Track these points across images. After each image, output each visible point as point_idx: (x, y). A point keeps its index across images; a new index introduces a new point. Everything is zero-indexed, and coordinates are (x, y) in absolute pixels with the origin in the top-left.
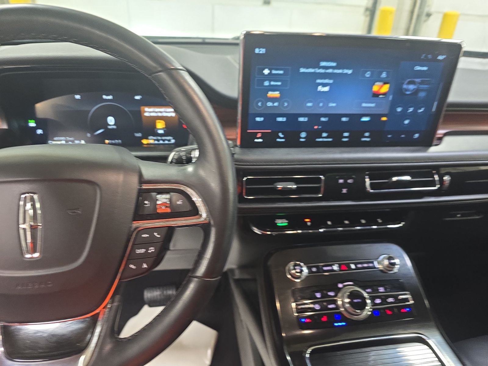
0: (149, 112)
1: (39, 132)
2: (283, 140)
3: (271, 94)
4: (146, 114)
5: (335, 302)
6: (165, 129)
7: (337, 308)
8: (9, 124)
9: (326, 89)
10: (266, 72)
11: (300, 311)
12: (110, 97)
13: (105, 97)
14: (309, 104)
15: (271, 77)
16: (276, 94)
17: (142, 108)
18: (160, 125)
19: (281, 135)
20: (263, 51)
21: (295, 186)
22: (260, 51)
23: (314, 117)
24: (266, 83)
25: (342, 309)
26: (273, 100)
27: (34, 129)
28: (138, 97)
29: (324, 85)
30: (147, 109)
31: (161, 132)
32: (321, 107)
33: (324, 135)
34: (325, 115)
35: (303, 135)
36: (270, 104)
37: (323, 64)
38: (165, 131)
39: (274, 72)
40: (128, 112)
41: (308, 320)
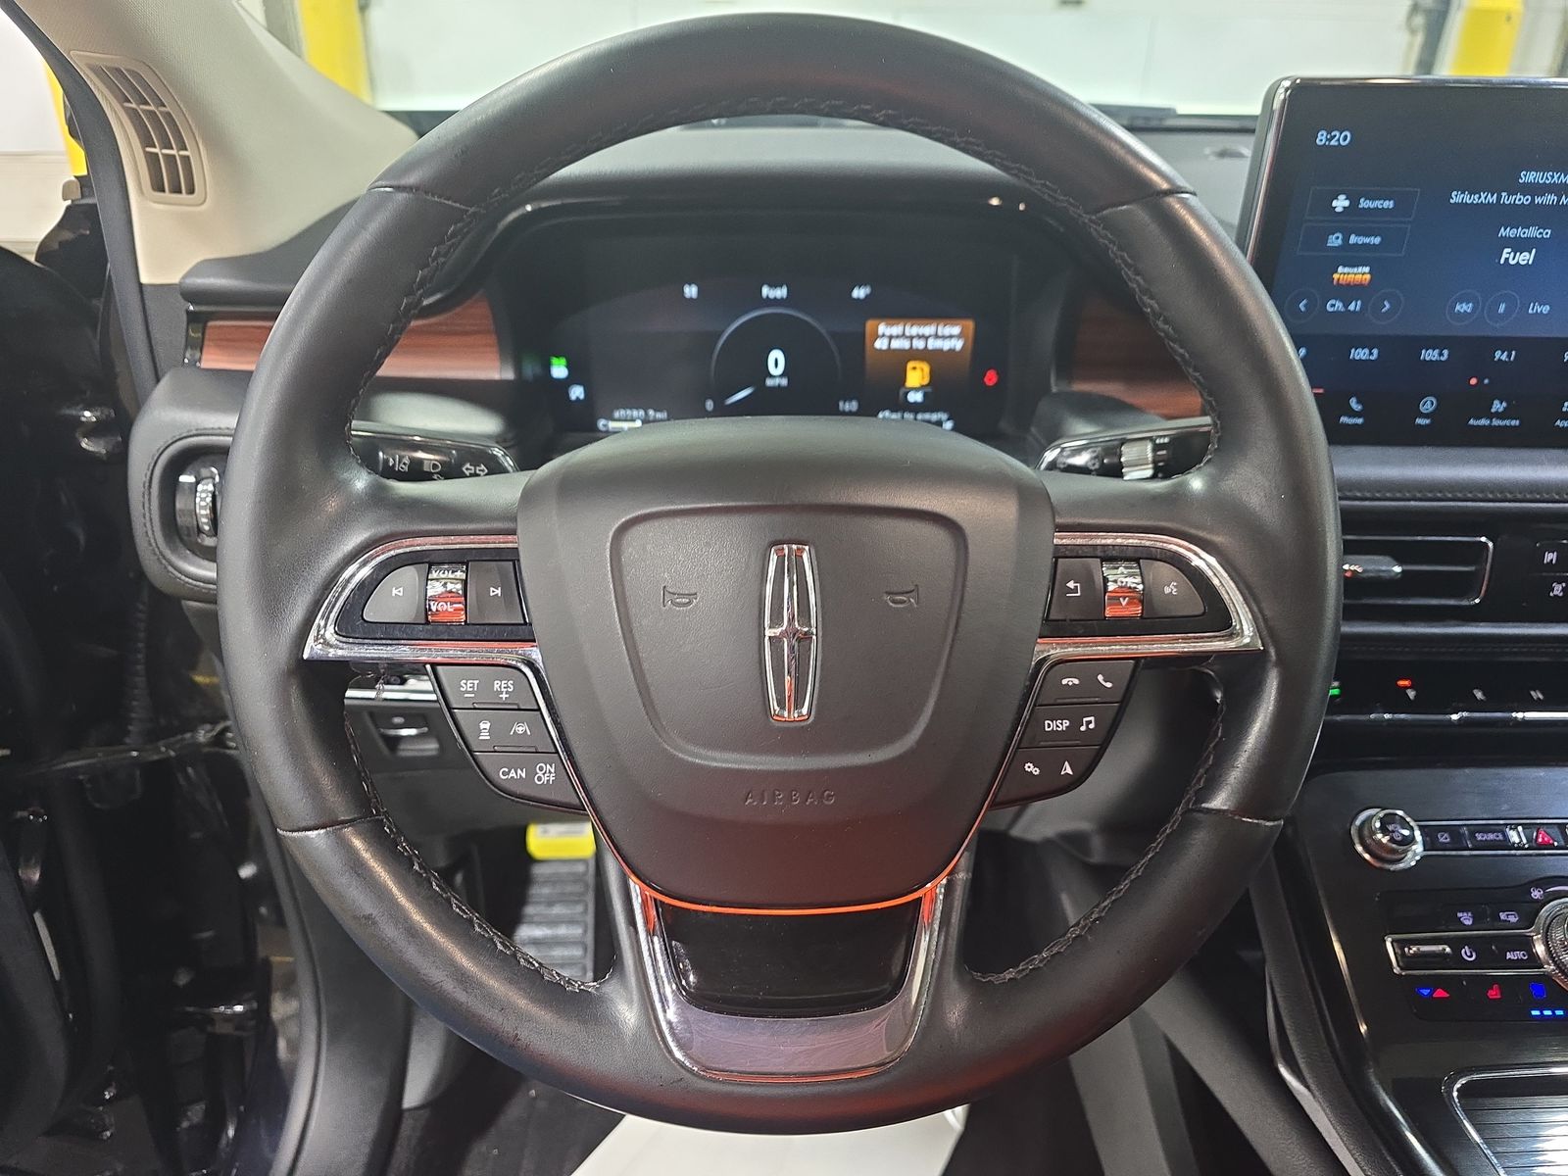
0: (888, 336)
1: (577, 392)
2: (1360, 421)
3: (1345, 274)
4: (881, 344)
5: (1527, 944)
6: (929, 390)
7: (1534, 961)
8: (518, 370)
9: (1525, 258)
10: (1341, 203)
11: (1407, 962)
12: (781, 293)
13: (766, 291)
14: (1463, 308)
15: (1354, 219)
16: (1361, 274)
17: (870, 324)
18: (917, 376)
19: (1354, 404)
20: (1342, 138)
21: (1398, 569)
22: (1330, 140)
23: (1473, 350)
24: (1335, 241)
25: (1550, 968)
26: (1348, 292)
27: (565, 384)
28: (859, 293)
29: (1519, 245)
30: (882, 328)
31: (915, 397)
32: (1502, 317)
33: (1498, 406)
34: (1506, 343)
35: (1428, 405)
36: (1335, 305)
37: (1529, 177)
38: (925, 395)
39: (1364, 204)
40: (828, 338)
41: (1439, 993)
